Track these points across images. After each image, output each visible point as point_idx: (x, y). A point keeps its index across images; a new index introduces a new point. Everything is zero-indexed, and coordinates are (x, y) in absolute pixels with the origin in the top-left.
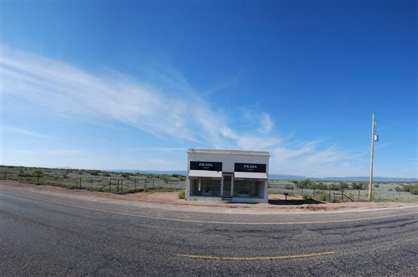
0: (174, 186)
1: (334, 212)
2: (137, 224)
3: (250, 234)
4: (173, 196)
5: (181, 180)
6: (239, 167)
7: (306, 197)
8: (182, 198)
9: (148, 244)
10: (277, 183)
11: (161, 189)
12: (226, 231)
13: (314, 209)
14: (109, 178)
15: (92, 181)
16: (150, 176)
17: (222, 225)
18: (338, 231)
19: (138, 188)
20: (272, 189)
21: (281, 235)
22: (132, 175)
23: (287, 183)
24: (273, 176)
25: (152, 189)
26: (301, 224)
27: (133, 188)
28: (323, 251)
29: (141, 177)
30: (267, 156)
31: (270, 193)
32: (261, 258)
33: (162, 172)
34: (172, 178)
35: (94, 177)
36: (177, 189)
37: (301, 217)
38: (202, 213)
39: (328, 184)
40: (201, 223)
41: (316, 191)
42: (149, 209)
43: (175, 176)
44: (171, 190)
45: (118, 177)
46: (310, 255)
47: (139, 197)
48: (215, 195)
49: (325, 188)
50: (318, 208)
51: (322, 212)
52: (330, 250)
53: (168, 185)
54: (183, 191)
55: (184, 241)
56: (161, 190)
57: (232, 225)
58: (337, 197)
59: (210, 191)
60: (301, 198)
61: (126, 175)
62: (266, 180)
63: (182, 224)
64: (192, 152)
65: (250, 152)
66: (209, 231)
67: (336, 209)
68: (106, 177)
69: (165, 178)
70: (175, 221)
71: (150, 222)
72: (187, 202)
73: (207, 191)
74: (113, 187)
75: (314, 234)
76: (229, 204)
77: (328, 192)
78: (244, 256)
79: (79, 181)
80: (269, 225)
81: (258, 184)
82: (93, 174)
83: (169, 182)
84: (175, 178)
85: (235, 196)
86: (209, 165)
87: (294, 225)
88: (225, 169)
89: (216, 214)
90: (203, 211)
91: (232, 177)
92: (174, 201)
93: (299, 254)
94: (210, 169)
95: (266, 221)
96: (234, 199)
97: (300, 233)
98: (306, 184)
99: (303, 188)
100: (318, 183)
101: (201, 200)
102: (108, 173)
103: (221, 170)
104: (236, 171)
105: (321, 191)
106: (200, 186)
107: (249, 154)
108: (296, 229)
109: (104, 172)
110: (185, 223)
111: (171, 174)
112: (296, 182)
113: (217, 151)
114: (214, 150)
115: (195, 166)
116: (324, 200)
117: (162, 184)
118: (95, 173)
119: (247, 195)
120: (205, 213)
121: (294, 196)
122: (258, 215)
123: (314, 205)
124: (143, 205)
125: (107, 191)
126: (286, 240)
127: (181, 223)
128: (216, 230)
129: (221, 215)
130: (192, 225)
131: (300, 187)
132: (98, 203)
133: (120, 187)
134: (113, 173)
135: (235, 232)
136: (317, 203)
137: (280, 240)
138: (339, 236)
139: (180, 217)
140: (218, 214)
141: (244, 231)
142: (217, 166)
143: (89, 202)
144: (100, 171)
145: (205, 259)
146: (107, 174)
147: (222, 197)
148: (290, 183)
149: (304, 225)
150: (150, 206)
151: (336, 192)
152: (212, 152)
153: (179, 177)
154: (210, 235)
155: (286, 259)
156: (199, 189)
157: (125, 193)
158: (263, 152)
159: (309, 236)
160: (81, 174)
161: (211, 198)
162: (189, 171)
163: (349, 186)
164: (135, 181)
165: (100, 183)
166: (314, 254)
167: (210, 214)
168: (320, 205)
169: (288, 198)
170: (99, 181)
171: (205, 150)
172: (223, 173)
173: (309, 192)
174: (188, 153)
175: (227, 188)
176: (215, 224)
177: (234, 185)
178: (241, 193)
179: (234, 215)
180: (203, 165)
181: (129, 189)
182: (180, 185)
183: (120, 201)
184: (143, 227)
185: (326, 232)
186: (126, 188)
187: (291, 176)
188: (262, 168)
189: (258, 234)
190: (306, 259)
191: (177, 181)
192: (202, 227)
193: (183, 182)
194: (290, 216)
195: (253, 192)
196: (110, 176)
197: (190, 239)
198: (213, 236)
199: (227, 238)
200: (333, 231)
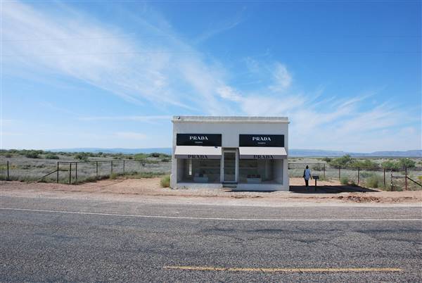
0: (154, 170)
1: (394, 205)
2: (101, 227)
3: (266, 235)
4: (154, 184)
5: (164, 161)
6: (246, 140)
7: (345, 182)
8: (166, 186)
9: (119, 255)
10: (300, 162)
11: (135, 174)
12: (231, 230)
13: (359, 200)
14: (56, 161)
15: (28, 167)
16: (118, 157)
17: (225, 222)
18: (404, 236)
19: (102, 174)
20: (294, 171)
21: (314, 237)
22: (92, 155)
23: (316, 161)
24: (294, 152)
25: (122, 175)
26: (341, 222)
27: (93, 175)
28: (382, 266)
29: (104, 159)
30: (285, 123)
31: (291, 176)
32: (285, 270)
33: (136, 150)
34: (150, 159)
35: (32, 161)
36: (159, 174)
37: (341, 211)
38: (196, 207)
39: (380, 162)
40: (195, 220)
41: (361, 172)
42: (117, 204)
43: (155, 155)
44: (149, 176)
45: (72, 159)
46: (360, 270)
47: (103, 188)
48: (213, 180)
49: (376, 168)
50: (366, 198)
51: (373, 204)
52: (394, 265)
53: (145, 168)
54: (166, 176)
55: (172, 247)
56: (135, 176)
57: (239, 222)
58: (397, 183)
59: (204, 175)
60: (338, 183)
61: (82, 157)
62: (285, 157)
63: (168, 223)
64: (179, 121)
65: (260, 118)
66: (208, 231)
67: (394, 200)
68: (52, 160)
69: (140, 159)
70: (157, 219)
71: (122, 222)
72: (175, 191)
73: (201, 175)
74: (62, 174)
75: (365, 237)
76: (233, 193)
77: (381, 174)
78: (261, 267)
79: (5, 167)
80: (292, 222)
81: (274, 163)
82: (29, 156)
83: (146, 164)
84: (154, 159)
85: (241, 181)
86: (203, 138)
87: (331, 223)
88: (226, 142)
89: (216, 207)
90: (197, 204)
91: (237, 154)
92: (153, 191)
93: (342, 267)
94: (205, 144)
95: (288, 217)
96: (240, 186)
97: (341, 235)
98: (344, 162)
99: (340, 168)
100: (363, 161)
101: (194, 188)
102: (55, 154)
103: (220, 146)
104: (240, 146)
105: (369, 172)
106: (190, 169)
107: (260, 121)
108: (334, 229)
109: (47, 153)
110: (172, 221)
111: (149, 153)
112: (328, 160)
113: (214, 118)
114: (210, 118)
115: (183, 140)
116: (376, 186)
117: (136, 167)
118: (34, 155)
119: (259, 180)
120: (201, 207)
121: (327, 180)
122: (276, 208)
123: (359, 194)
124: (109, 198)
125: (53, 180)
126: (320, 244)
127: (167, 221)
128: (217, 229)
129: (224, 209)
130: (182, 224)
131: (336, 167)
132: (39, 200)
133: (73, 173)
134: (62, 154)
135: (243, 231)
136: (364, 190)
137: (311, 244)
138: (408, 245)
139: (165, 213)
140: (219, 207)
141: (257, 231)
142: (214, 140)
143: (22, 199)
144: (41, 152)
145: (203, 271)
146: (53, 156)
147: (223, 183)
148: (320, 162)
149: (347, 224)
150: (120, 199)
151: (395, 174)
152: (207, 121)
153: (160, 158)
154: (209, 237)
155: (323, 273)
156: (190, 173)
157: (81, 183)
158: (280, 118)
159: (357, 240)
160: (9, 156)
161: (207, 185)
162: (174, 148)
163: (416, 165)
164: (97, 164)
165: (43, 169)
166: (367, 269)
167: (207, 207)
168: (368, 195)
169: (320, 183)
170: (41, 167)
171: (197, 117)
172: (224, 149)
173: (351, 175)
174: (173, 121)
175: (229, 170)
176: (214, 221)
177: (240, 166)
178: (249, 177)
179: (241, 209)
180: (195, 138)
181: (87, 176)
182: (162, 167)
183: (75, 194)
184: (110, 231)
185: (384, 235)
186: (82, 174)
187: (321, 152)
188: (278, 141)
189: (278, 235)
190: (354, 276)
191: (157, 162)
192: (196, 226)
193: (167, 164)
194: (324, 209)
195: (267, 175)
196: (58, 158)
197: (180, 244)
198: (212, 238)
199: (233, 240)
200: (396, 235)
